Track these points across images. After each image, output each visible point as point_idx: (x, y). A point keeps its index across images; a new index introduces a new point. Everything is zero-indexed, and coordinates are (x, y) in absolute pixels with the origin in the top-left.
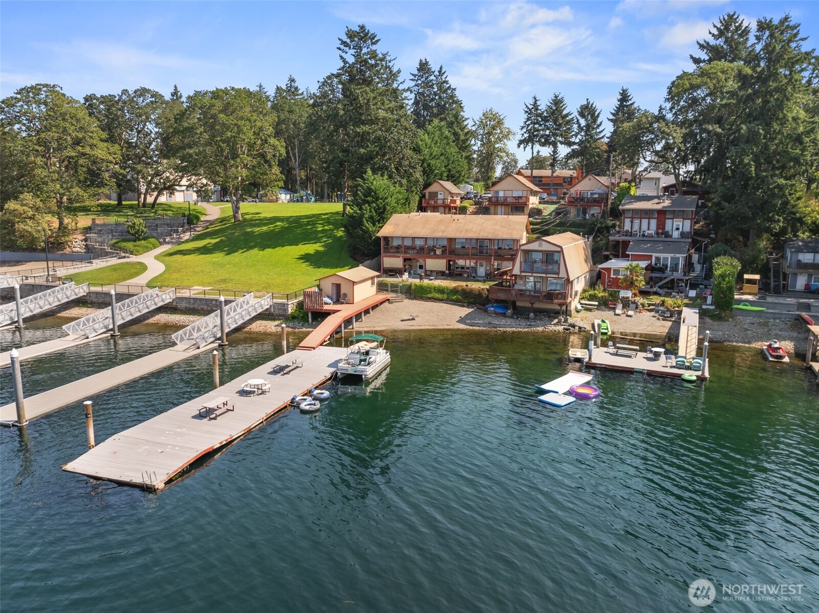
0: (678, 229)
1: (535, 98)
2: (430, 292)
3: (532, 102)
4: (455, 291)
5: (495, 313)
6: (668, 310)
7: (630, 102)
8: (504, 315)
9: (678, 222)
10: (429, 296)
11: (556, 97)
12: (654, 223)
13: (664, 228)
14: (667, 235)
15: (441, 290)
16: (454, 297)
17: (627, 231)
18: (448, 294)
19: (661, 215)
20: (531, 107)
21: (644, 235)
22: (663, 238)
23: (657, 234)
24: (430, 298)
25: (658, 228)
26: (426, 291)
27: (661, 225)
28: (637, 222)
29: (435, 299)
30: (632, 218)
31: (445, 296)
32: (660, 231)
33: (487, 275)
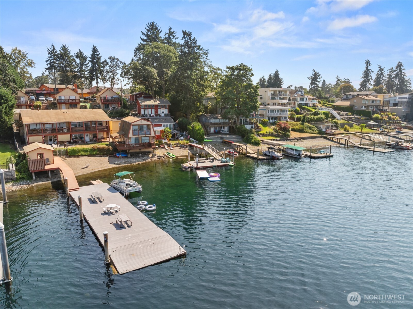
0: (163, 113)
1: (53, 46)
2: (79, 152)
3: (51, 47)
4: (93, 149)
5: (123, 157)
6: (184, 145)
7: (98, 53)
8: (127, 157)
9: (163, 110)
10: (79, 154)
11: (64, 46)
12: (153, 110)
13: (158, 113)
14: (160, 116)
15: (85, 151)
16: (94, 153)
17: (143, 114)
18: (90, 152)
19: (156, 107)
20: (51, 50)
21: (150, 116)
22: (158, 117)
23: (155, 115)
24: (79, 156)
25: (155, 112)
26: (77, 152)
27: (156, 111)
28: (146, 110)
29: (83, 155)
30: (144, 109)
31: (89, 153)
32: (157, 114)
33: (91, 140)
